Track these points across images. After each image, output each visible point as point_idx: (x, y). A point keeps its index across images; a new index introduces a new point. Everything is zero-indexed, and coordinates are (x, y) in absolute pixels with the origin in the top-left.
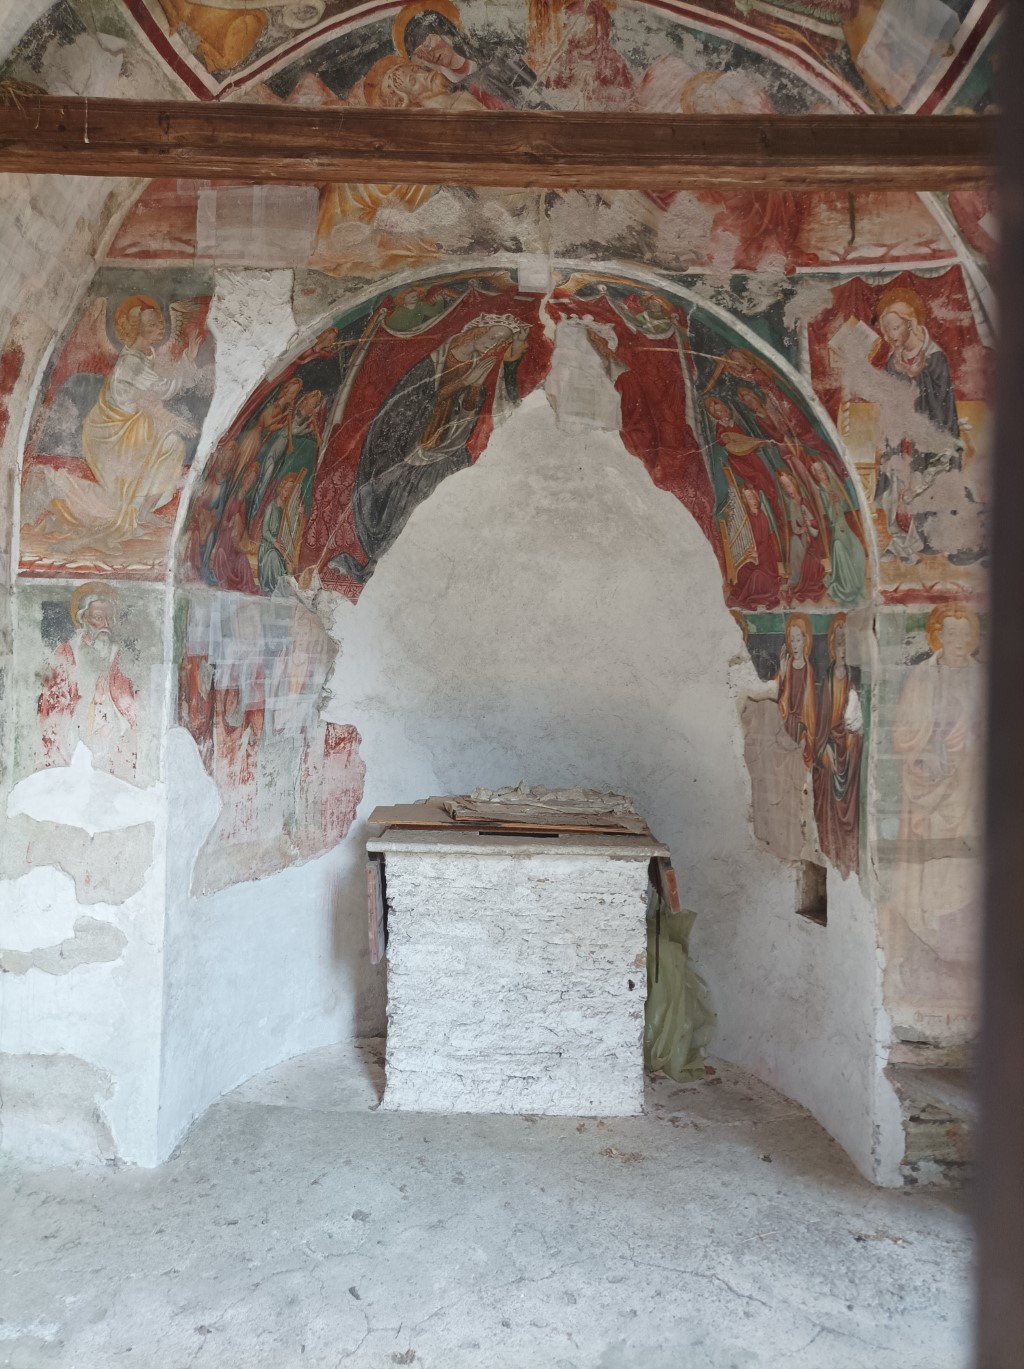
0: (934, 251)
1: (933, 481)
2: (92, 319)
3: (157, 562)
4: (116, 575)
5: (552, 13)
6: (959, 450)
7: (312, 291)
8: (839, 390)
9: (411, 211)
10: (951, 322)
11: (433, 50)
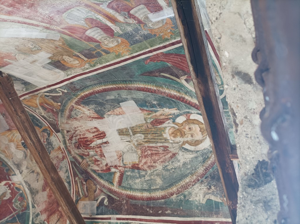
5: (60, 150)
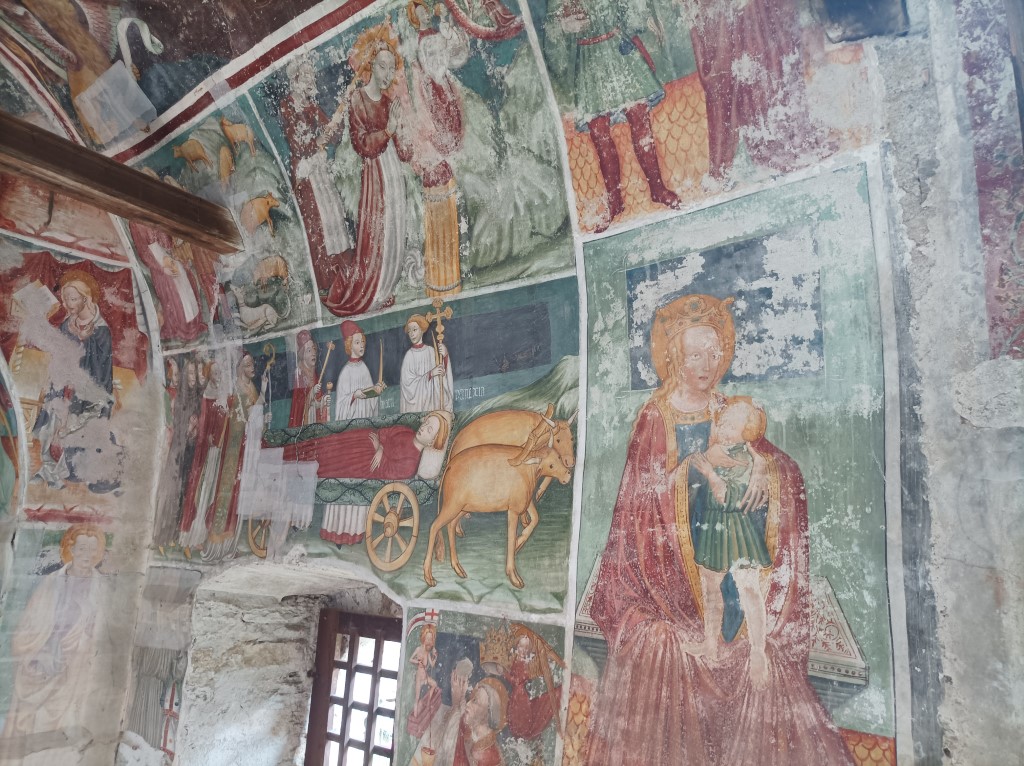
0: (113, 253)
1: (85, 423)
6: (110, 402)
8: (16, 335)
10: (118, 307)
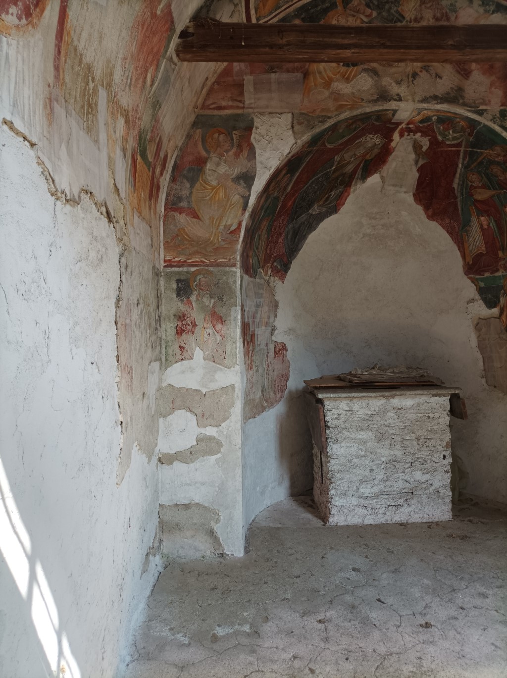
2: (195, 140)
3: (231, 257)
4: (212, 265)
7: (302, 123)
9: (348, 83)
11: (356, 6)
